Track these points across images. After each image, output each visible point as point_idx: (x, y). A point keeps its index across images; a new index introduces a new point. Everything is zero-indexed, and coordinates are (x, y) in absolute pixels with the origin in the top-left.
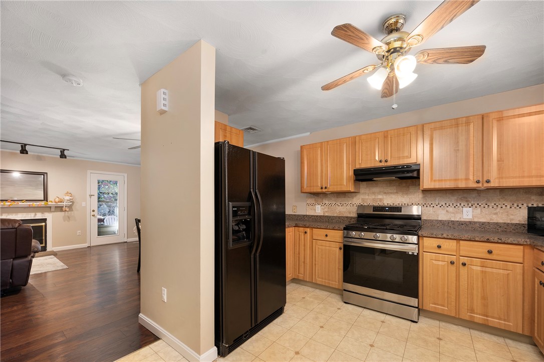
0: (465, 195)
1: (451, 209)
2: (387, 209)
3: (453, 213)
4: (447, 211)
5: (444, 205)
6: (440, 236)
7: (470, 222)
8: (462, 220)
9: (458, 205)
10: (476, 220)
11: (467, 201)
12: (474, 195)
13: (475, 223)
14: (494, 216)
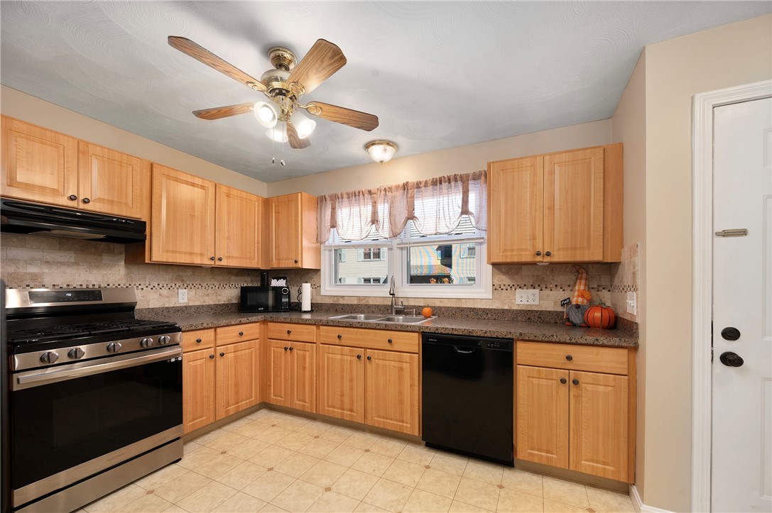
0: (180, 274)
1: (165, 292)
2: (70, 295)
3: (168, 297)
4: (160, 295)
5: (156, 286)
6: (200, 327)
7: (186, 307)
8: (178, 305)
9: (173, 285)
10: (191, 304)
11: (182, 281)
12: (189, 273)
13: (191, 307)
14: (207, 298)
